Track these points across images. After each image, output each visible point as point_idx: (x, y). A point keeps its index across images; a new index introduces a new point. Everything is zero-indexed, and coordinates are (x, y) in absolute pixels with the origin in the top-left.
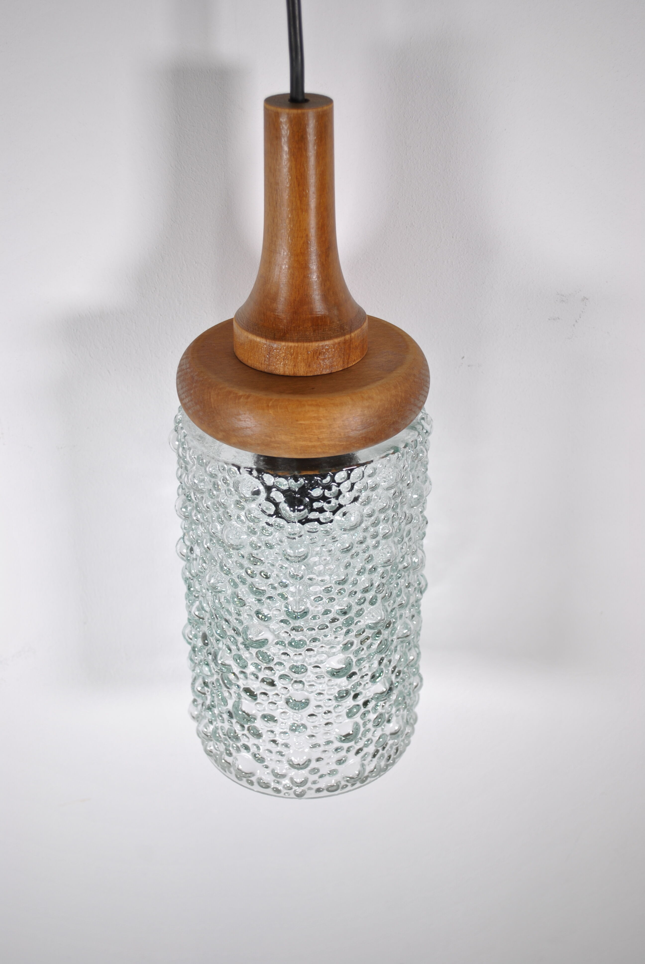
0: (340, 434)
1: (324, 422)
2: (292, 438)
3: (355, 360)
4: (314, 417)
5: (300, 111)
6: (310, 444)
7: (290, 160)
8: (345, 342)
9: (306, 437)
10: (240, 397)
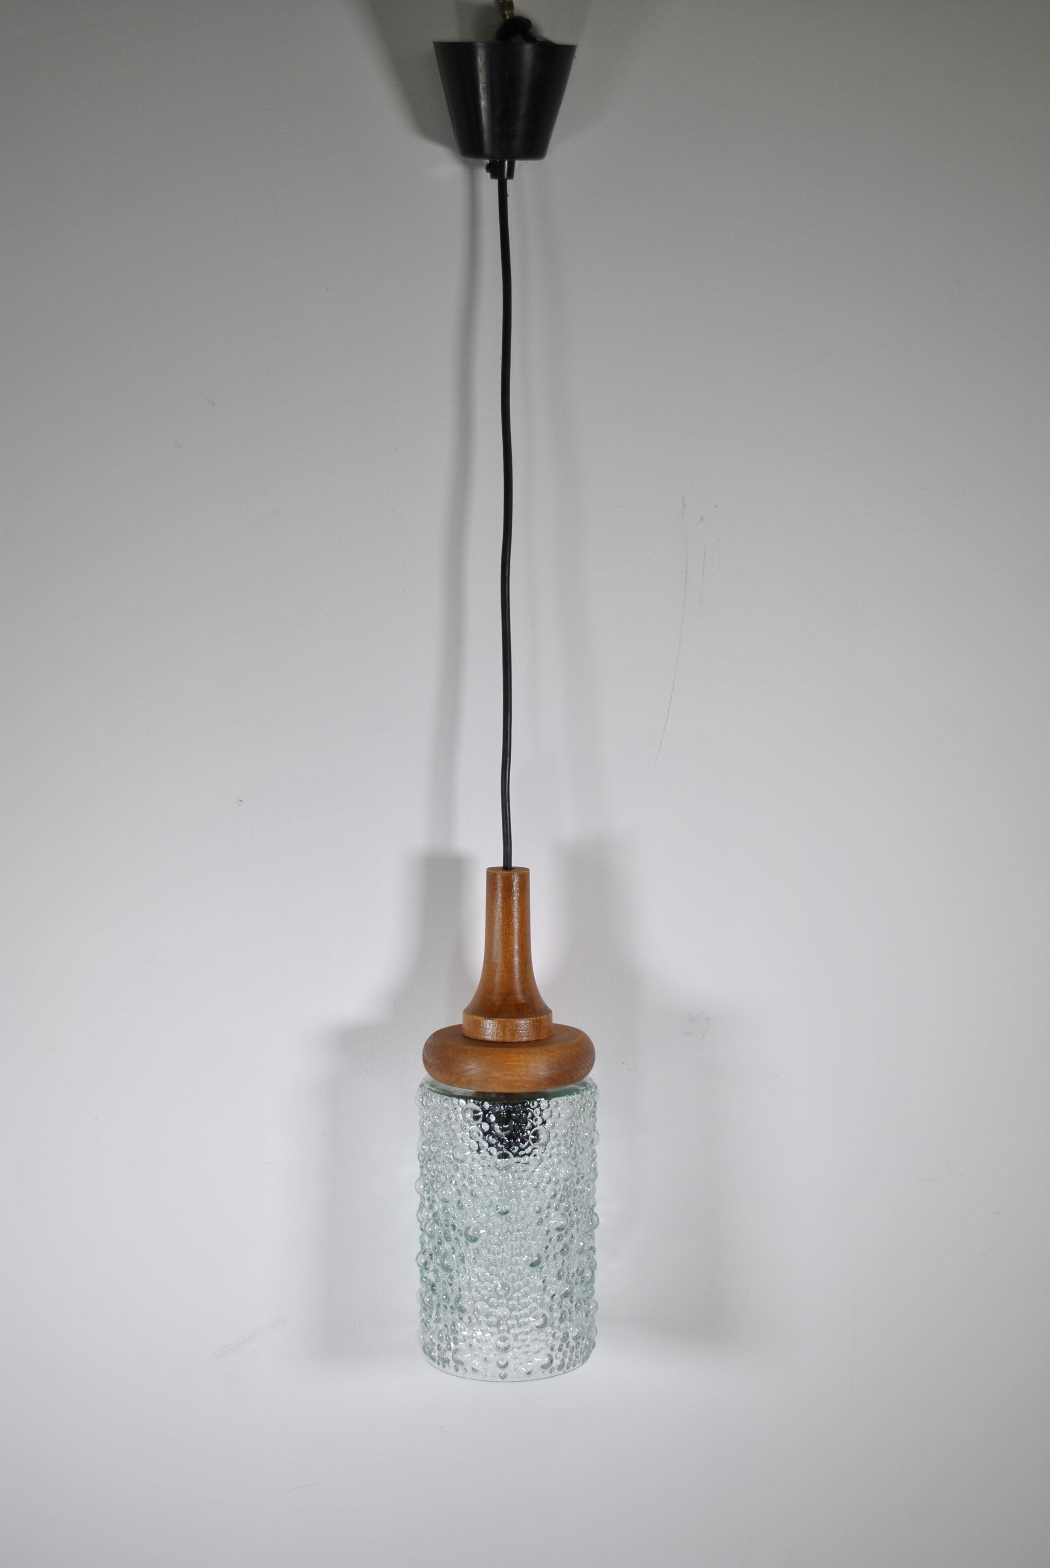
0: (533, 1073)
1: (523, 1064)
3: (543, 1036)
5: (509, 872)
6: (514, 1079)
8: (537, 1021)
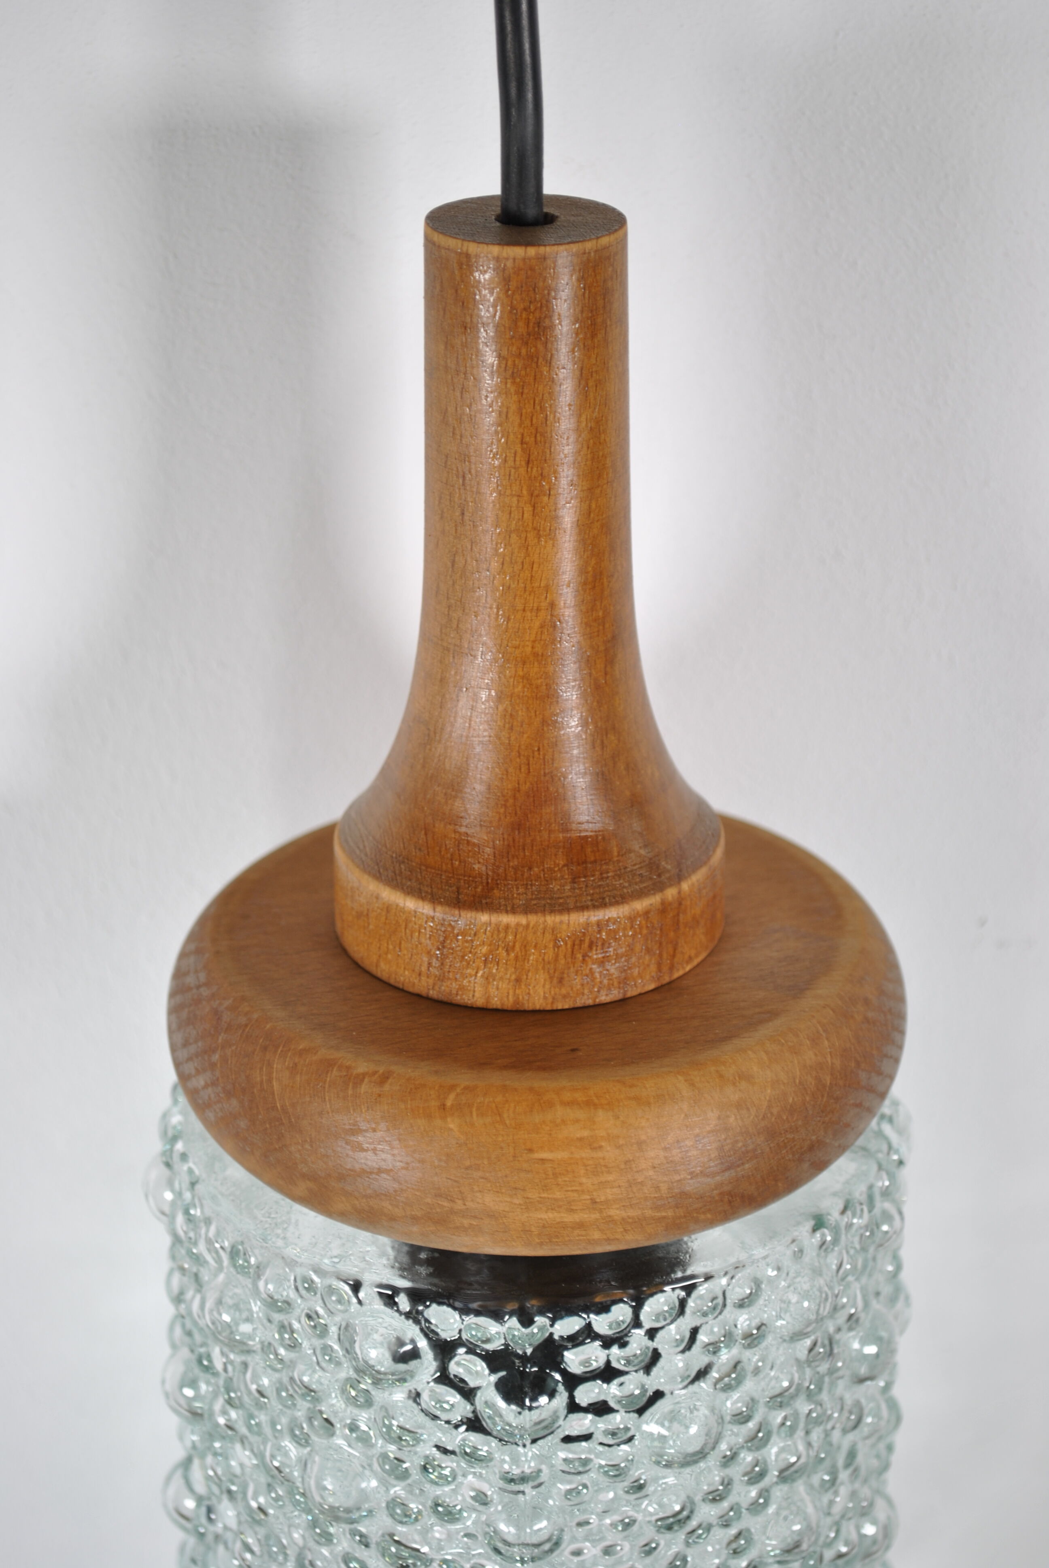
0: (657, 1189)
2: (517, 1201)
3: (690, 959)
4: (581, 1139)
5: (532, 251)
6: (568, 1218)
7: (502, 392)
8: (664, 909)
9: (556, 1200)
10: (359, 1079)
